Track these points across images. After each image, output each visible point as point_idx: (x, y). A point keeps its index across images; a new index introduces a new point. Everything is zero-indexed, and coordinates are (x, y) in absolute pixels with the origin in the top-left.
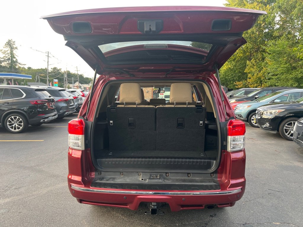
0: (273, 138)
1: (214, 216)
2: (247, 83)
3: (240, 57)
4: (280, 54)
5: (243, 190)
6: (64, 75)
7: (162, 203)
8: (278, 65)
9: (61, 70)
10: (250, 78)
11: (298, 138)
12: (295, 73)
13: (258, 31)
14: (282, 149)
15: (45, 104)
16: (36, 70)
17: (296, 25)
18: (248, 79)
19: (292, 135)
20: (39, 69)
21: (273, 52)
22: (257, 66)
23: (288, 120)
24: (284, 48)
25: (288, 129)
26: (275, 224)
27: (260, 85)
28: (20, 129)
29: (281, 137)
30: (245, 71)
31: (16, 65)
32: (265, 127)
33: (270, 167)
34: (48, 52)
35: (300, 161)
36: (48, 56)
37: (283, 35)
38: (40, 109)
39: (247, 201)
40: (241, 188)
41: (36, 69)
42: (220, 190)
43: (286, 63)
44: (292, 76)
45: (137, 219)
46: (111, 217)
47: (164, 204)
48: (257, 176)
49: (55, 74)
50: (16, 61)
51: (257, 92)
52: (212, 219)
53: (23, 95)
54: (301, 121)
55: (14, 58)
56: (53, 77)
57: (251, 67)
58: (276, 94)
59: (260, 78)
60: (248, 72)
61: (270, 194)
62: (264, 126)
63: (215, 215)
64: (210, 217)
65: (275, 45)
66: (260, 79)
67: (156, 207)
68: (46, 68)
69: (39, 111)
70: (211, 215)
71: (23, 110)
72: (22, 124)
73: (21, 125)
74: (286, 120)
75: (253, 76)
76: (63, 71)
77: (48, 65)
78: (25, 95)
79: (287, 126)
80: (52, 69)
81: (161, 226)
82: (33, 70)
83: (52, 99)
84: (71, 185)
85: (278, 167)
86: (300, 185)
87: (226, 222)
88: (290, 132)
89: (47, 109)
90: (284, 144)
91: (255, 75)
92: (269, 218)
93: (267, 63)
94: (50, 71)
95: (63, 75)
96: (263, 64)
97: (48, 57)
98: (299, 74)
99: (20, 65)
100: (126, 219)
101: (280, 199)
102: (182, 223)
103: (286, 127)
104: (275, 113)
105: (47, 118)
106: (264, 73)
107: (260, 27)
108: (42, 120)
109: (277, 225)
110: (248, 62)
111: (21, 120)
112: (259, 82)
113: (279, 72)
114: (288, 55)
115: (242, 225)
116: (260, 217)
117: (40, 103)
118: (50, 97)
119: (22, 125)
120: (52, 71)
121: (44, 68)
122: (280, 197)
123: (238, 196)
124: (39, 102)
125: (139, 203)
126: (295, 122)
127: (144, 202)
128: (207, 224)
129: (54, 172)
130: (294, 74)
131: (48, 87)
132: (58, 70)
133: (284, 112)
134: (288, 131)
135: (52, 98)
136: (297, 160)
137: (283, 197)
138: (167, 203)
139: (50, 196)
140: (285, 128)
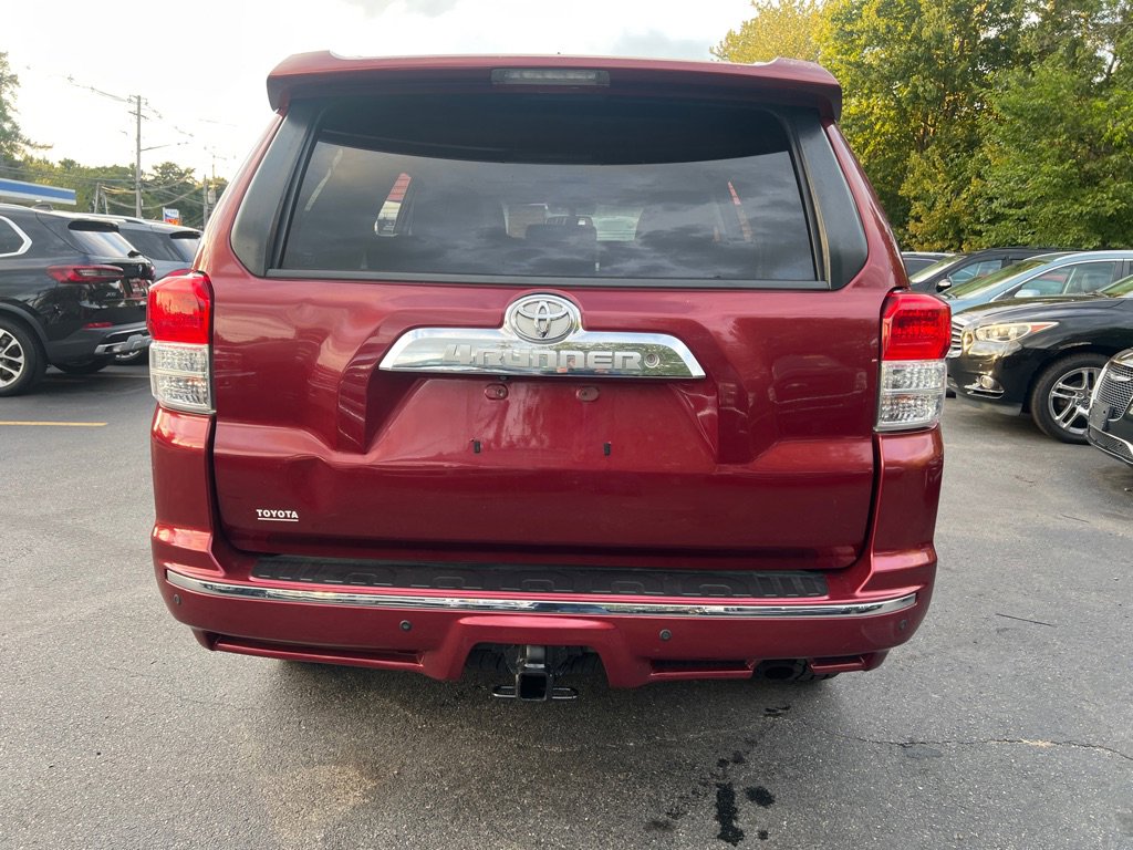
0: (1003, 434)
1: (780, 711)
2: (907, 237)
3: (883, 134)
4: (1042, 120)
5: (923, 598)
6: (205, 192)
7: (567, 647)
8: (1030, 167)
9: (192, 175)
10: (918, 219)
11: (1107, 427)
12: (1094, 198)
13: (959, 32)
14: (1039, 471)
15: (114, 282)
16: (92, 170)
17: (1104, 17)
18: (912, 222)
19: (1081, 422)
20: (104, 168)
21: (1016, 114)
22: (947, 173)
23: (1069, 362)
24: (1058, 100)
25: (1066, 397)
26: (1030, 748)
27: (956, 244)
28: (15, 379)
29: (1038, 428)
30: (900, 193)
31: (12, 148)
32: (976, 392)
33: (998, 534)
34: (139, 98)
35: (1115, 516)
36: (139, 115)
37: (1056, 50)
38: (91, 302)
39: (914, 658)
40: (917, 592)
41: (93, 167)
42: (826, 597)
43: (1061, 160)
44: (1079, 211)
45: (464, 723)
46: (358, 710)
47: (580, 653)
48: (948, 565)
49: (170, 190)
50: (13, 132)
51: (946, 266)
52: (773, 725)
53: (23, 242)
54: (1123, 363)
55: (7, 119)
56: (162, 201)
57: (923, 175)
58: (1018, 269)
59: (955, 220)
60: (912, 195)
61: (1003, 630)
62: (975, 386)
63: (786, 709)
64: (766, 716)
65: (1027, 85)
66: (958, 223)
67: (542, 666)
68: (132, 166)
69: (85, 308)
70: (768, 710)
71: (23, 305)
72: (21, 359)
73: (16, 366)
74: (1062, 365)
75: (930, 209)
76: (198, 178)
77: (139, 150)
78: (27, 242)
79: (1061, 385)
80: (155, 168)
81: (564, 747)
82: (81, 170)
83: (144, 265)
84: (166, 569)
85: (1029, 536)
86: (1119, 602)
87: (831, 735)
88: (1074, 410)
89: (122, 304)
90: (1048, 455)
91: (939, 205)
92: (1005, 725)
93: (985, 161)
94: (149, 178)
95: (198, 194)
96: (971, 164)
97: (139, 120)
98: (1108, 202)
99: (29, 151)
100: (417, 719)
101: (1046, 651)
102: (649, 738)
103: (1059, 391)
104: (1018, 335)
105: (124, 337)
106: (974, 198)
107: (968, 20)
108: (100, 348)
109: (1040, 750)
110: (914, 156)
111: (15, 342)
112: (950, 235)
113: (1032, 193)
114: (1072, 128)
115: (896, 749)
116: (968, 718)
117: (95, 278)
118: (132, 254)
119: (20, 364)
120: (157, 177)
121: (125, 164)
122: (1045, 644)
123: (901, 627)
124: (86, 273)
125: (467, 648)
126: (1095, 370)
127: (492, 644)
128: (752, 743)
129: (135, 537)
130: (1089, 202)
131: (128, 221)
132: (182, 175)
133: (1053, 330)
134: (1065, 407)
135: (141, 259)
136: (1102, 510)
137: (1055, 644)
138: (590, 650)
139: (109, 627)
140: (1054, 393)
